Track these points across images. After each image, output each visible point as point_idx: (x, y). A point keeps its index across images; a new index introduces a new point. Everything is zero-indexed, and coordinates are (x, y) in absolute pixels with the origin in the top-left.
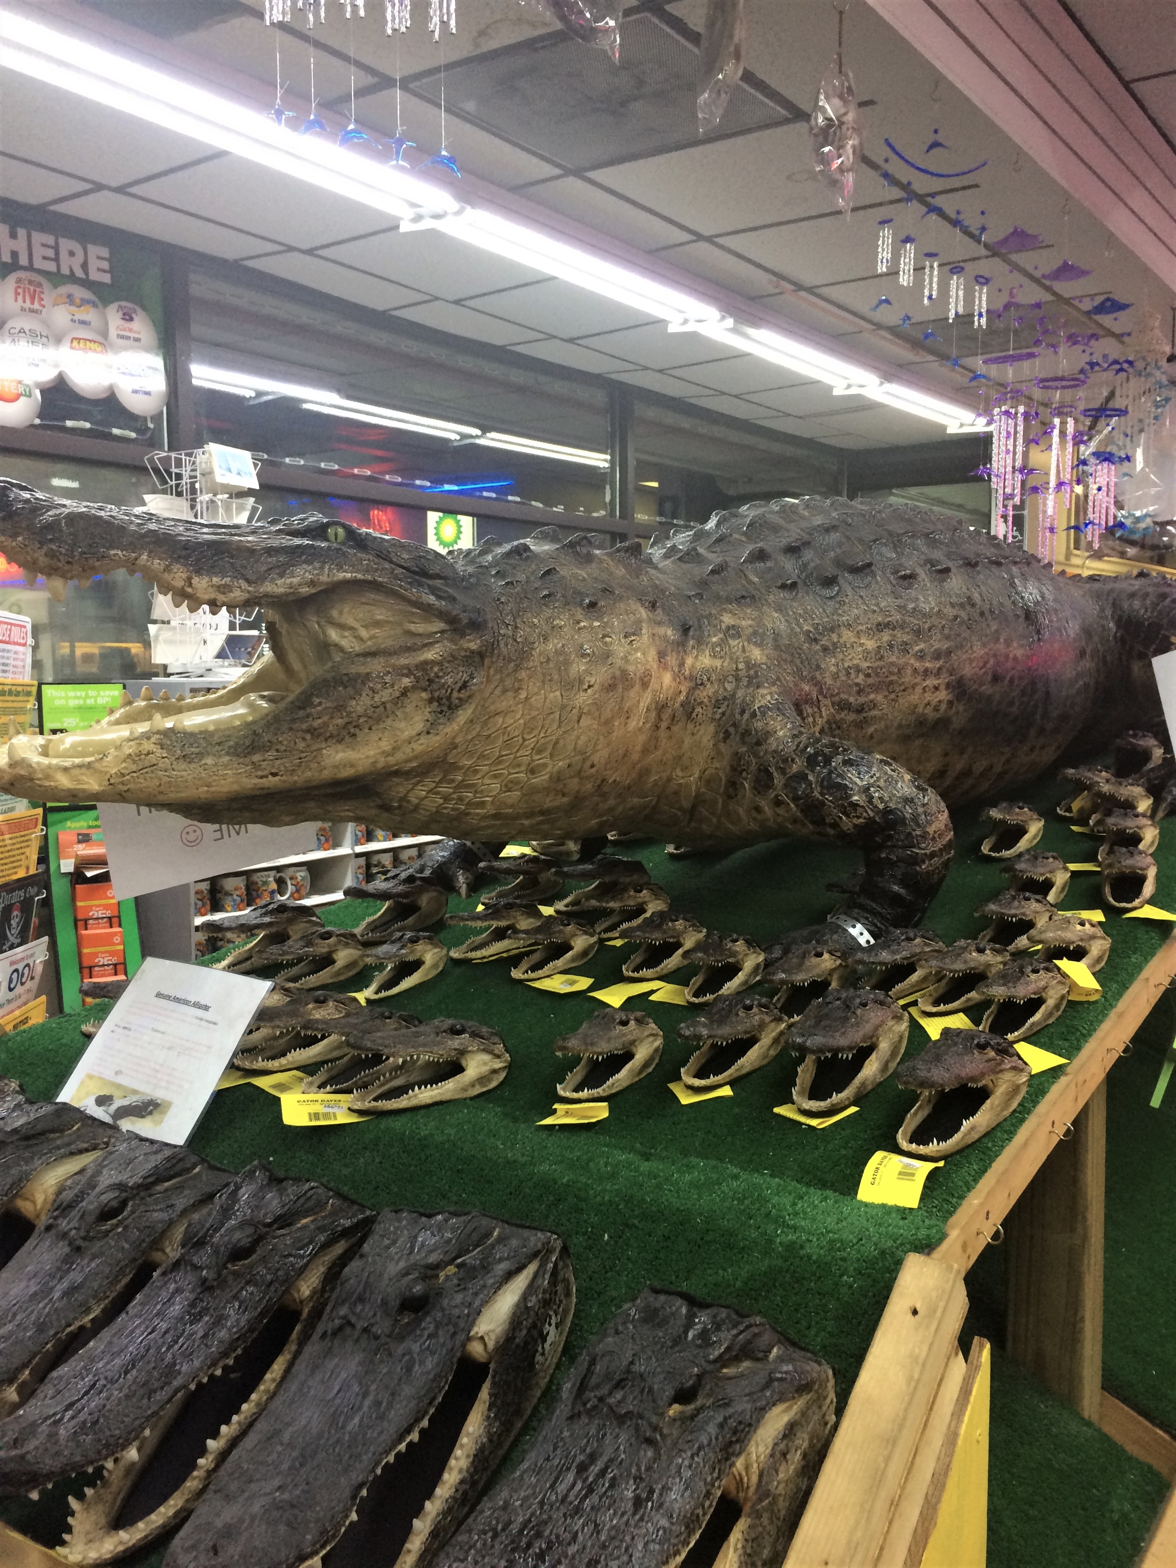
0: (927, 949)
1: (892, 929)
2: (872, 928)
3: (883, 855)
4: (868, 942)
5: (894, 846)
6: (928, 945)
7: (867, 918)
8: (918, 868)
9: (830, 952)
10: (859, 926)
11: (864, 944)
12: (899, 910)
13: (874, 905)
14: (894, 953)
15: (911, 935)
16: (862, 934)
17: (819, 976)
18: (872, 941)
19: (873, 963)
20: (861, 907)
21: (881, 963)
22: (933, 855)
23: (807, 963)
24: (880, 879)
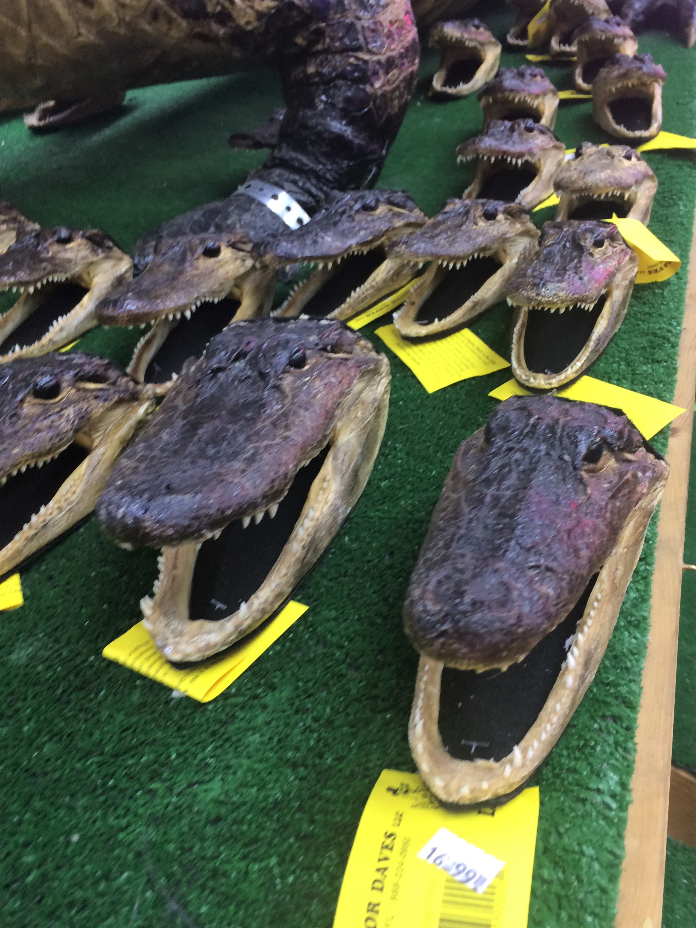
0: (398, 223)
1: (336, 193)
2: (305, 198)
3: (311, 70)
4: (300, 221)
5: (327, 51)
6: (399, 215)
7: (295, 182)
8: (368, 88)
9: (233, 246)
10: (283, 196)
11: (293, 225)
12: (345, 164)
13: (304, 159)
14: (344, 235)
15: (370, 200)
16: (288, 209)
17: (213, 293)
18: (306, 219)
19: (310, 258)
20: (284, 164)
21: (325, 258)
22: (390, 64)
23: (190, 272)
24: (309, 113)
